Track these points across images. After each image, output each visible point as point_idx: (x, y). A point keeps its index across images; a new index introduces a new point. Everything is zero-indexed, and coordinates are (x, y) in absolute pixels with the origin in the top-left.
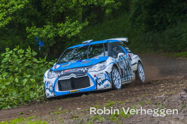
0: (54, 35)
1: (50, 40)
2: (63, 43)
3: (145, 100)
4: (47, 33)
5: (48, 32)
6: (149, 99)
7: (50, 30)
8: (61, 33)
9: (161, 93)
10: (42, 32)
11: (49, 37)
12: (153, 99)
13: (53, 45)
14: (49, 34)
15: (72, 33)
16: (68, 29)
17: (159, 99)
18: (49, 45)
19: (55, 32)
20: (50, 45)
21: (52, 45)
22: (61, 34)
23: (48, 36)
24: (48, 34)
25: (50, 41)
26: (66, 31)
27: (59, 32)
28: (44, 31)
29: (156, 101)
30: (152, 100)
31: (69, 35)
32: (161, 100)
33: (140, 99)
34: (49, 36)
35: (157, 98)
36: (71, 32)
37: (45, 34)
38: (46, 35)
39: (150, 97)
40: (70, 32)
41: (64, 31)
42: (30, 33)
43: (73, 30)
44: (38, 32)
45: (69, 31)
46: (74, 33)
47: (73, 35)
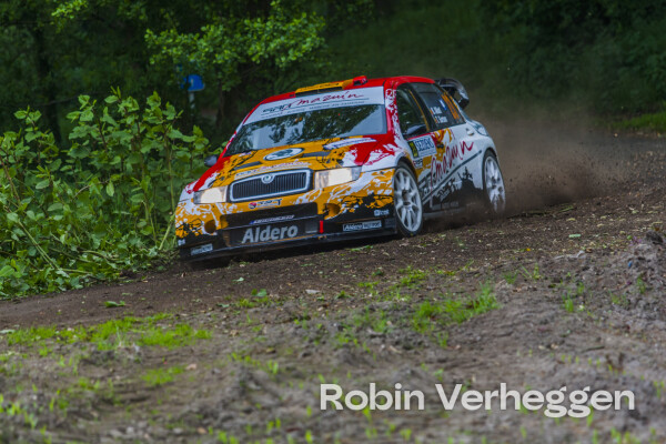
0: (235, 55)
1: (224, 70)
2: (265, 80)
3: (523, 268)
4: (212, 50)
5: (215, 46)
6: (537, 265)
7: (222, 41)
8: (257, 49)
9: (576, 245)
10: (195, 45)
11: (220, 62)
12: (550, 265)
13: (233, 88)
14: (220, 53)
15: (291, 52)
16: (278, 41)
17: (570, 264)
18: (220, 86)
19: (237, 46)
20: (224, 88)
21: (229, 90)
22: (257, 56)
23: (215, 58)
24: (215, 52)
25: (224, 74)
26: (272, 45)
27: (249, 46)
28: (203, 43)
29: (559, 271)
30: (545, 266)
31: (283, 59)
32: (573, 267)
33: (507, 264)
34: (219, 59)
35: (562, 260)
36: (289, 48)
37: (207, 53)
38: (210, 56)
39: (539, 258)
40: (284, 50)
41: (267, 46)
42: (159, 48)
43: (293, 42)
44: (184, 45)
45: (282, 45)
46: (297, 54)
47: (294, 59)
